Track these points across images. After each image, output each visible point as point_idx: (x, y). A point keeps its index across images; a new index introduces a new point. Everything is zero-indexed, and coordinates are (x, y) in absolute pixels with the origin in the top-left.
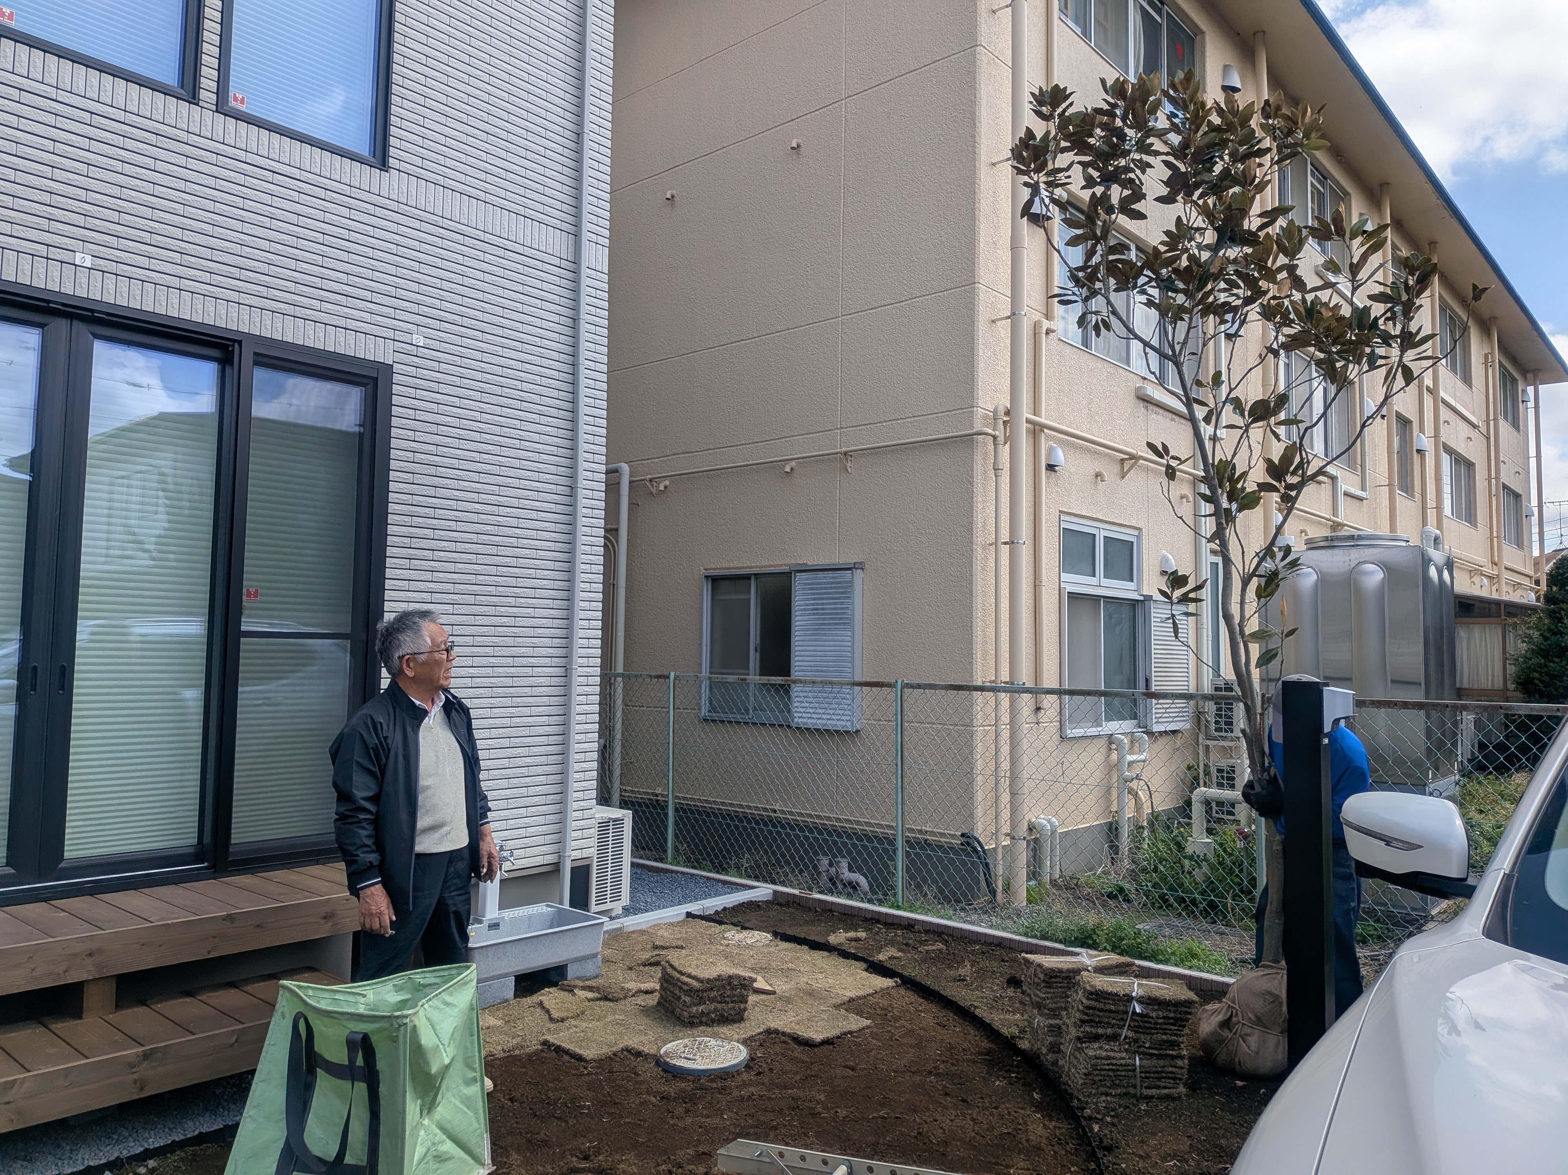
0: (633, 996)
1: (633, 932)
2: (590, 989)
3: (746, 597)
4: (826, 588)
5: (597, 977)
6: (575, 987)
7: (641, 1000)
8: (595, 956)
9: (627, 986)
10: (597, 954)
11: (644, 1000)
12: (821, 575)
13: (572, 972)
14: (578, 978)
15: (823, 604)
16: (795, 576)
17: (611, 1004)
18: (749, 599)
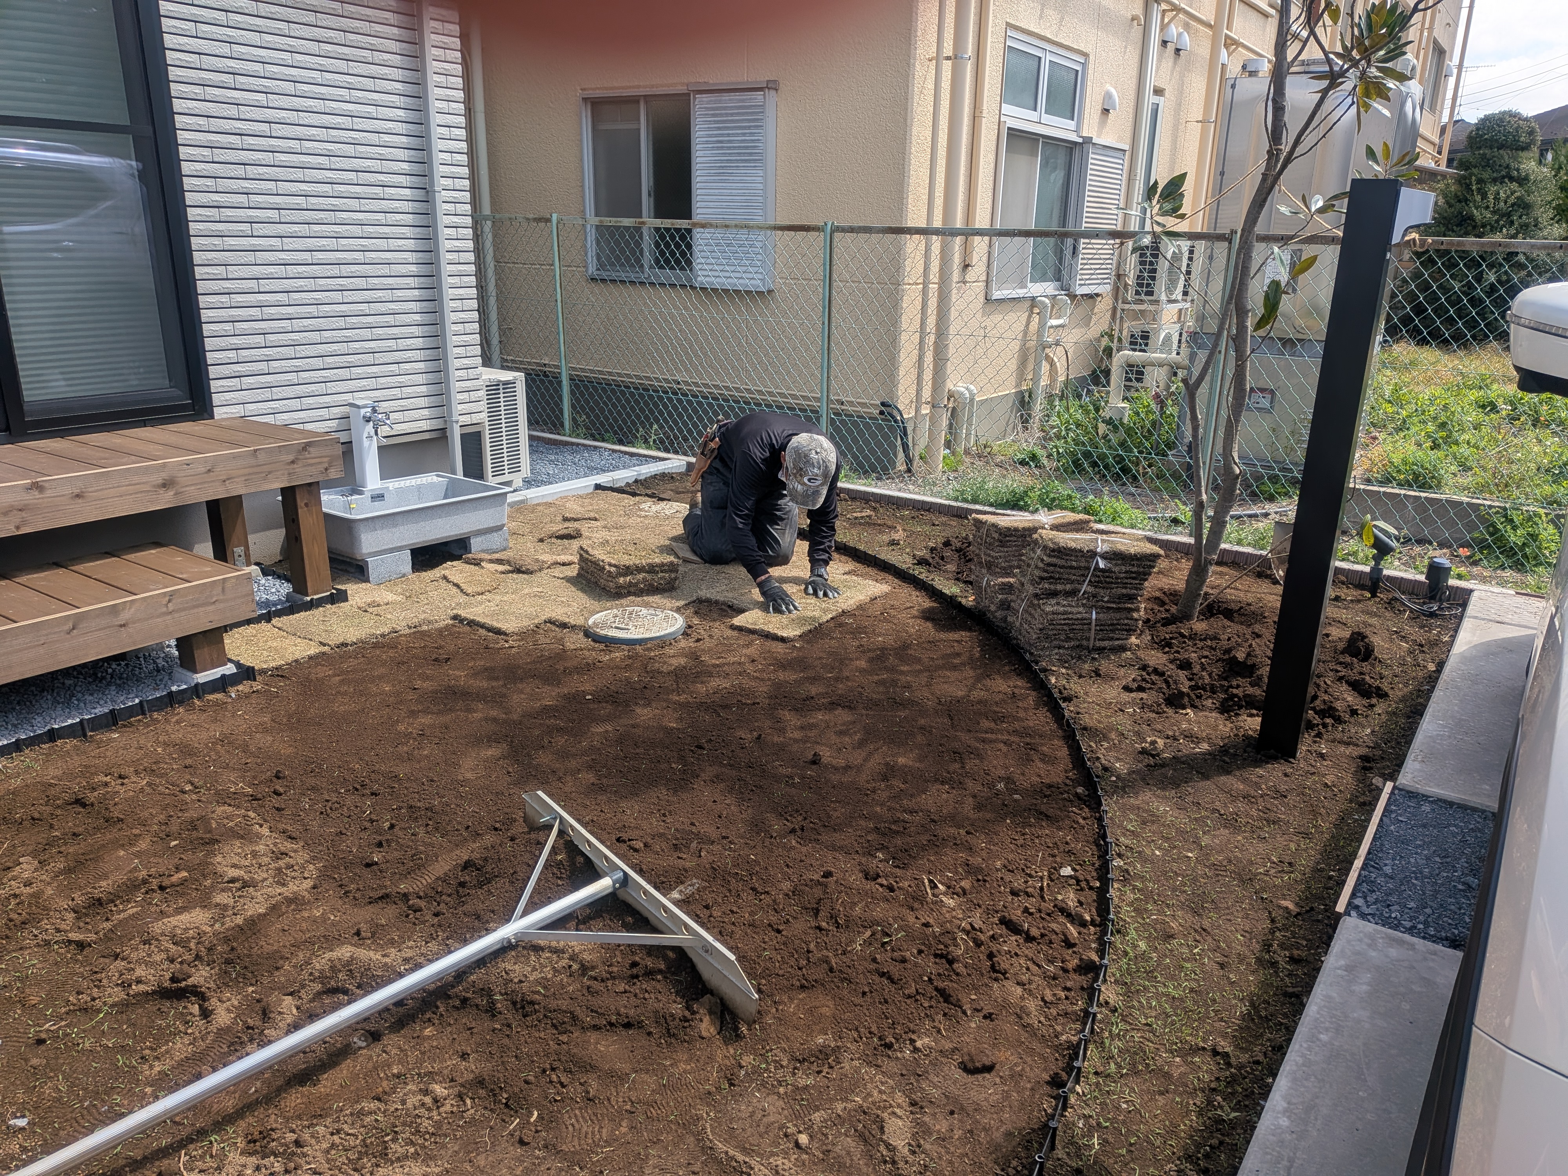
0: (549, 567)
1: (538, 505)
2: (500, 562)
3: (635, 126)
4: (732, 115)
5: (505, 550)
6: (481, 560)
7: (558, 572)
8: (499, 528)
9: (541, 558)
10: (503, 525)
11: (562, 572)
12: (726, 97)
13: (476, 544)
14: (483, 551)
15: (728, 135)
16: (695, 98)
17: (525, 576)
18: (639, 130)
